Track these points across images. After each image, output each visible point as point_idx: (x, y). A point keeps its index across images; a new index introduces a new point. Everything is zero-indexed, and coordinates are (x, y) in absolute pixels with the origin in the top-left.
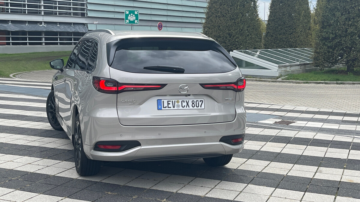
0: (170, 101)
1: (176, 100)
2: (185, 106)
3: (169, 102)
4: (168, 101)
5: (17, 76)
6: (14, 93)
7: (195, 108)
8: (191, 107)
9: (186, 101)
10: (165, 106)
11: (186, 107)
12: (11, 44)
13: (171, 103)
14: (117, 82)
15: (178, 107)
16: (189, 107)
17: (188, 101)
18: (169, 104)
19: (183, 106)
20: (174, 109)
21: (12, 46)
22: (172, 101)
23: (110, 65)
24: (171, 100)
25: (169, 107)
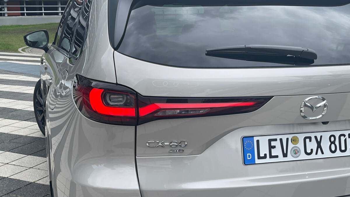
0: (276, 140)
1: (290, 137)
2: (312, 150)
3: (273, 143)
4: (270, 141)
5: (26, 50)
6: (13, 72)
7: (338, 153)
8: (327, 154)
9: (316, 137)
10: (262, 155)
11: (316, 154)
12: (25, 15)
13: (277, 144)
14: (137, 94)
15: (296, 154)
16: (323, 153)
17: (321, 137)
18: (274, 147)
19: (309, 151)
20: (285, 159)
21: (27, 16)
22: (281, 140)
23: (115, 46)
24: (278, 137)
25: (273, 155)
